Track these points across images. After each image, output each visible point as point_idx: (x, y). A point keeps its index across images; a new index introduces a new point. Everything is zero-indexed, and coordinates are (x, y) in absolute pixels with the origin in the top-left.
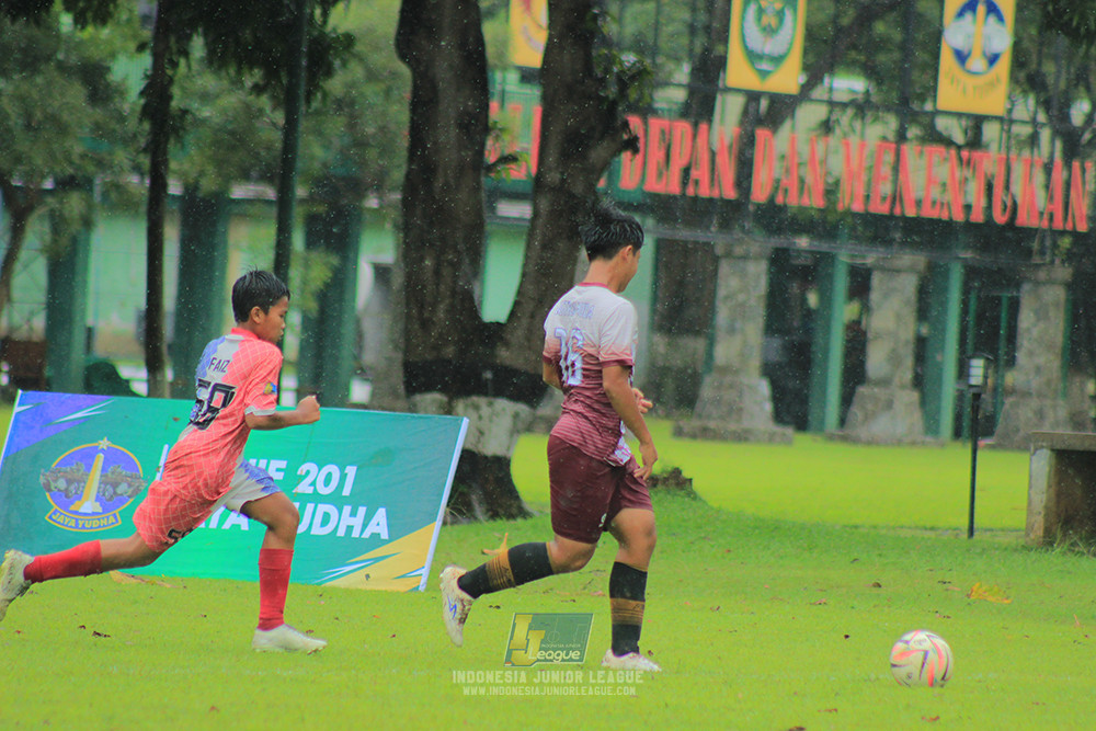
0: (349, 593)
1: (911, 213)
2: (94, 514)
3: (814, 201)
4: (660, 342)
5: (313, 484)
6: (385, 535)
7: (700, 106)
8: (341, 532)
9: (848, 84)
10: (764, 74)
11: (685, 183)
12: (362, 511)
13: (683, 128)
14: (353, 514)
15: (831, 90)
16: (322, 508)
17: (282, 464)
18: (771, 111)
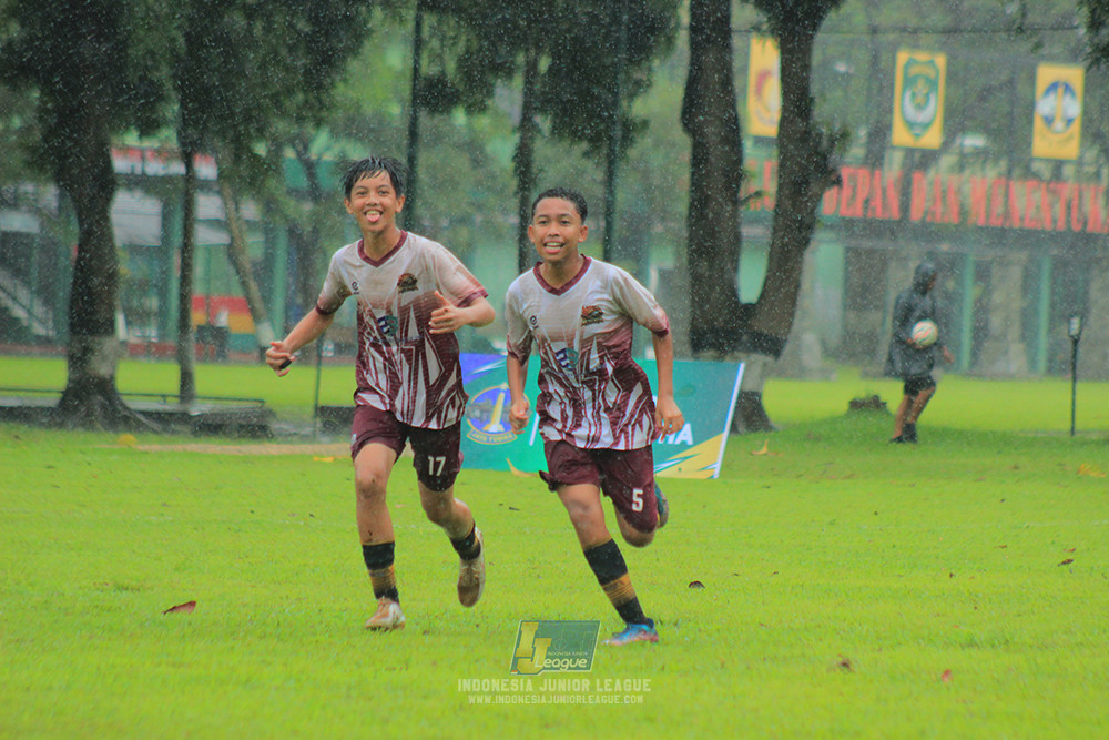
1: (1017, 225)
2: (500, 433)
3: (953, 219)
4: (852, 316)
6: (690, 442)
7: (875, 159)
9: (973, 141)
10: (918, 136)
11: (866, 208)
13: (863, 174)
15: (961, 146)
18: (922, 160)
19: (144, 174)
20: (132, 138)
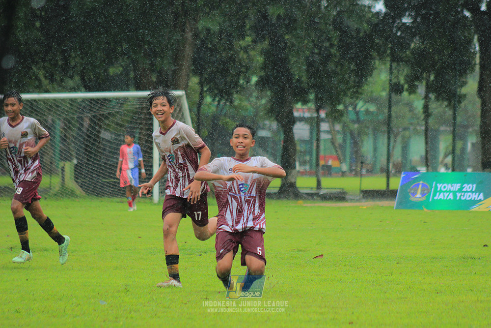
0: (476, 212)
2: (420, 198)
5: (466, 189)
6: (483, 199)
8: (473, 199)
12: (477, 194)
16: (469, 194)
17: (460, 185)
20: (299, 105)
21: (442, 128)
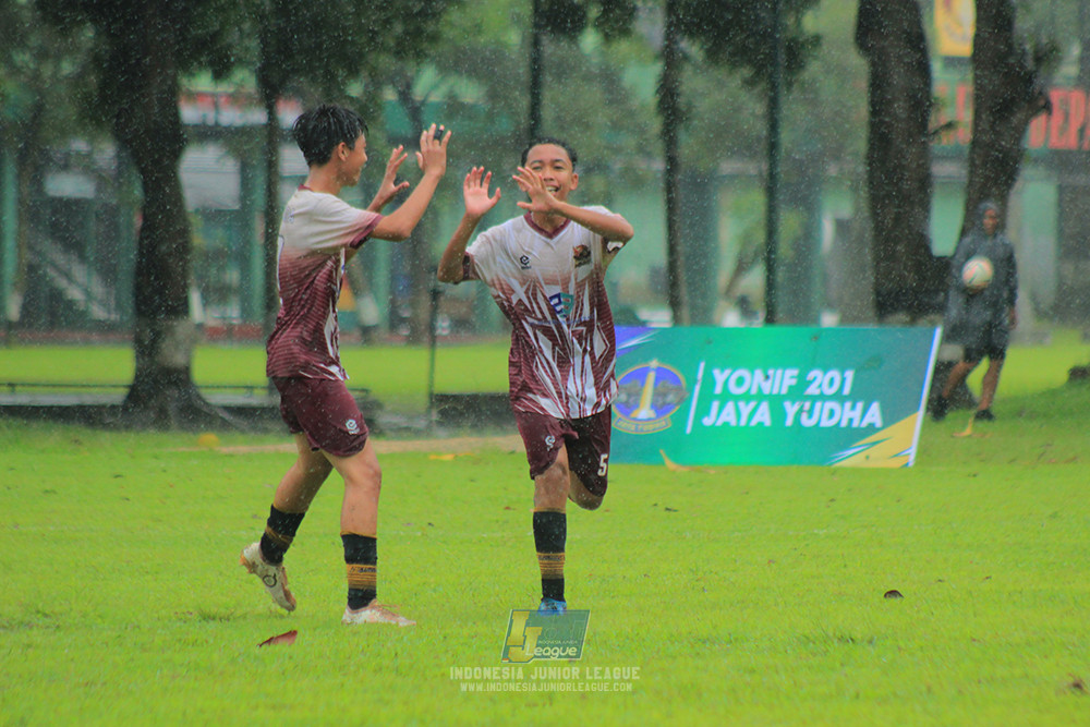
0: (856, 471)
2: (649, 420)
4: (1068, 266)
5: (820, 386)
6: (879, 424)
8: (844, 424)
11: (1081, 138)
12: (860, 406)
13: (1077, 98)
14: (853, 407)
16: (829, 405)
17: (795, 372)
19: (217, 124)
20: (203, 82)
21: (728, 167)
